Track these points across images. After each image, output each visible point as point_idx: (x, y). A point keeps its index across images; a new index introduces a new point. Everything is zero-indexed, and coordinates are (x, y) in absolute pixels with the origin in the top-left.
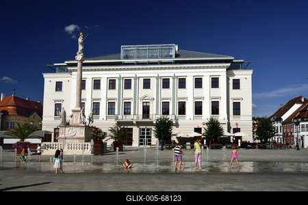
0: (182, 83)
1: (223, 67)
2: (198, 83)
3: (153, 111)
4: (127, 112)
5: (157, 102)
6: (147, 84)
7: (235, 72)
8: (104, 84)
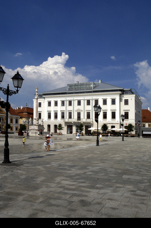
0: (96, 102)
1: (117, 94)
2: (105, 102)
3: (82, 117)
4: (70, 117)
6: (79, 103)
7: (125, 96)
8: (59, 103)
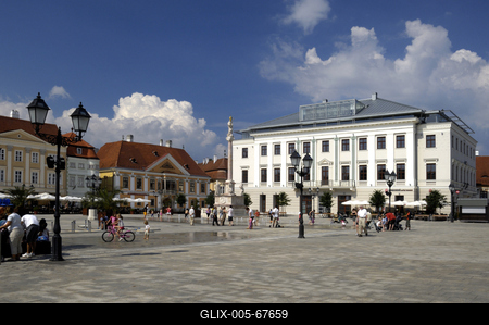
0: (363, 144)
1: (408, 123)
2: (381, 143)
3: (331, 176)
4: (307, 177)
5: (336, 167)
6: (326, 146)
7: (429, 126)
8: (284, 149)
